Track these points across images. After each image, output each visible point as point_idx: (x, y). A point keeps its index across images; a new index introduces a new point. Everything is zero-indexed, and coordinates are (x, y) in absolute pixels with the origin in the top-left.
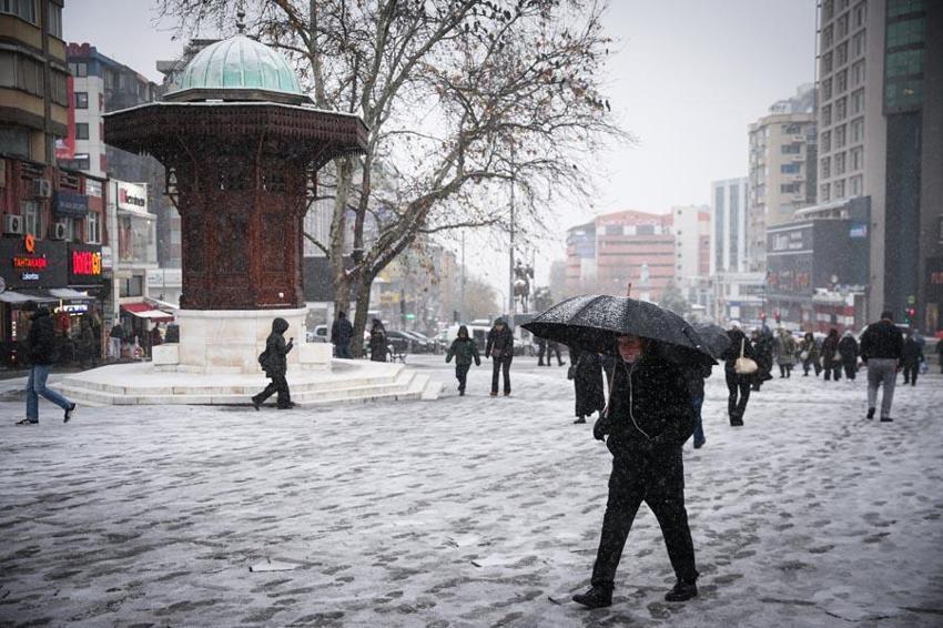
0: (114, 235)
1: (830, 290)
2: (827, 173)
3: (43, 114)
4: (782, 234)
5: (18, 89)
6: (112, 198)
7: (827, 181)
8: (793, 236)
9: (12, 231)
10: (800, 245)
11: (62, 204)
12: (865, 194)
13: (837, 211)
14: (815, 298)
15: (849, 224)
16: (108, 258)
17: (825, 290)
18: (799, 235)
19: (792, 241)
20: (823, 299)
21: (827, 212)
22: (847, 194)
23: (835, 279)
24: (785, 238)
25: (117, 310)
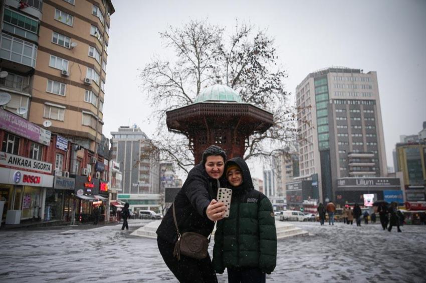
0: (110, 178)
1: (309, 201)
2: (302, 167)
3: (95, 136)
4: (291, 185)
5: (90, 127)
6: (111, 166)
7: (302, 170)
8: (295, 185)
9: (84, 174)
10: (297, 188)
11: (98, 166)
12: (316, 173)
13: (306, 178)
14: (304, 203)
15: (311, 182)
16: (108, 186)
17: (307, 201)
18: (297, 185)
19: (295, 187)
20: (306, 203)
21: (303, 178)
22: (309, 173)
23: (310, 197)
24: (292, 186)
25: (110, 204)
